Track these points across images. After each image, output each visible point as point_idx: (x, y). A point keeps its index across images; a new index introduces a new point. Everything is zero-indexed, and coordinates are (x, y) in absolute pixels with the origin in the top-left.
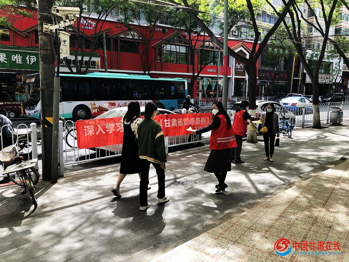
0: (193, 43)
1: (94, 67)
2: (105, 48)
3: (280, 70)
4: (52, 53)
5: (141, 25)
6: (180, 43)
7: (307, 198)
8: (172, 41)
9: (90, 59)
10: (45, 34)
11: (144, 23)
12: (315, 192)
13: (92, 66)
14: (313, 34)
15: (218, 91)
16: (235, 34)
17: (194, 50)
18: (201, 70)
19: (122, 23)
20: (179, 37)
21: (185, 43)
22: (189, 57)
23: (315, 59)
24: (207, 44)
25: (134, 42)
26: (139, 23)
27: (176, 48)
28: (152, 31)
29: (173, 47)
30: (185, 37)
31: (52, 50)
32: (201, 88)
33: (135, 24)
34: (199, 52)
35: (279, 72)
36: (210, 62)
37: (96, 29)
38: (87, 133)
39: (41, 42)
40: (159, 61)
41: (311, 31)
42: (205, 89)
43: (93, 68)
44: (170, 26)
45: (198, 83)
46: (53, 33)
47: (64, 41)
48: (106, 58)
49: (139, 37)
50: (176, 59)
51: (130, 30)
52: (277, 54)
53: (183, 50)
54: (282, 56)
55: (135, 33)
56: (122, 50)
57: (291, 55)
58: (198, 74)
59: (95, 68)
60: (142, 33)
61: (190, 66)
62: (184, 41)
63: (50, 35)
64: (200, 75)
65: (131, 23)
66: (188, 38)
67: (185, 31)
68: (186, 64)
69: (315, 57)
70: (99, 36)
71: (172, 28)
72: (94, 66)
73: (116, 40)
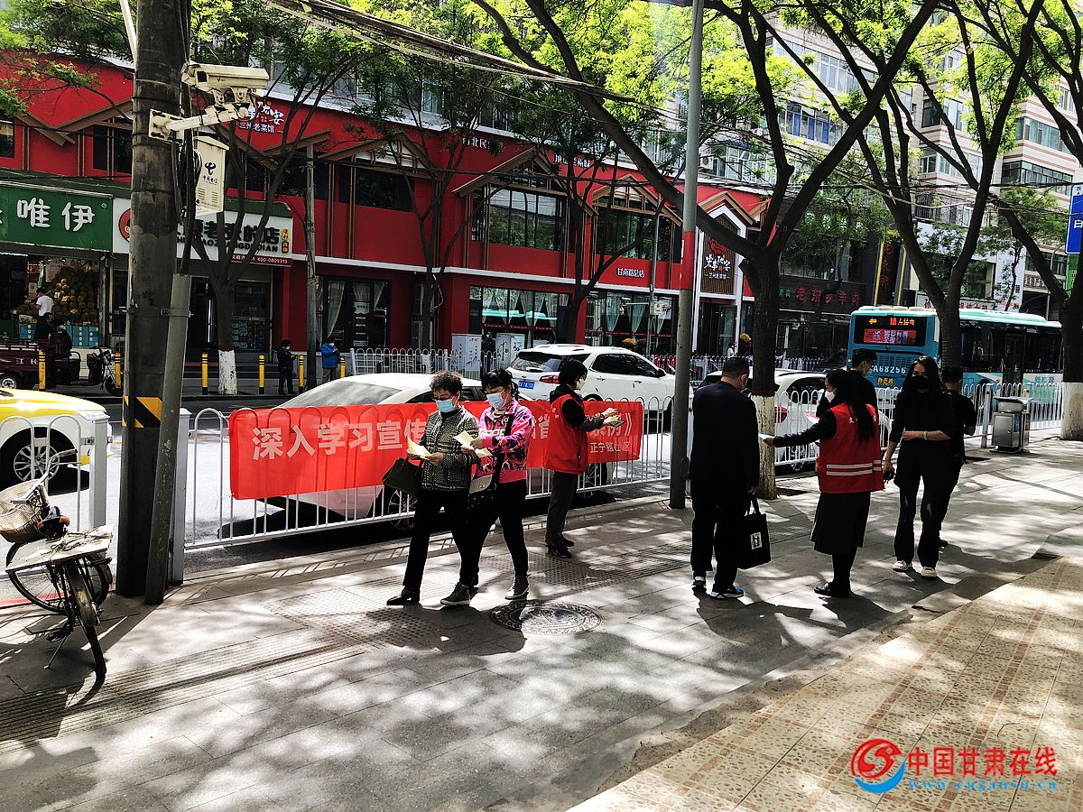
0: (581, 187)
1: (271, 246)
2: (311, 190)
3: (840, 280)
4: (172, 201)
5: (426, 126)
6: (538, 185)
7: (947, 671)
8: (516, 181)
9: (264, 222)
10: (153, 143)
11: (434, 122)
12: (968, 654)
13: (266, 245)
14: (936, 178)
15: (649, 336)
16: (706, 167)
17: (581, 209)
18: (601, 269)
19: (367, 118)
20: (538, 169)
21: (555, 187)
22: (566, 231)
23: (942, 250)
24: (620, 191)
25: (402, 177)
26: (418, 119)
27: (526, 202)
28: (456, 147)
29: (518, 196)
30: (555, 168)
31: (172, 193)
32: (597, 324)
33: (405, 122)
34: (595, 214)
35: (836, 287)
36: (629, 249)
37: (286, 131)
38: (262, 450)
39: (141, 166)
40: (473, 238)
41: (932, 169)
42: (611, 329)
43: (269, 248)
44: (511, 135)
45: (591, 309)
46: (177, 140)
47: (209, 168)
48: (313, 221)
49: (415, 161)
50: (526, 235)
51: (390, 139)
52: (830, 231)
53: (547, 207)
54: (845, 237)
55: (405, 151)
56: (360, 199)
57: (873, 237)
58: (592, 283)
59: (275, 249)
60: (426, 150)
61: (569, 257)
62: (553, 182)
63: (168, 147)
64: (598, 285)
65: (392, 119)
66: (564, 172)
67: (557, 151)
68: (556, 249)
69: (944, 245)
70: (294, 155)
71: (516, 140)
72: (273, 243)
73: (343, 169)
